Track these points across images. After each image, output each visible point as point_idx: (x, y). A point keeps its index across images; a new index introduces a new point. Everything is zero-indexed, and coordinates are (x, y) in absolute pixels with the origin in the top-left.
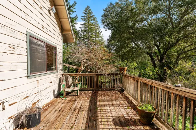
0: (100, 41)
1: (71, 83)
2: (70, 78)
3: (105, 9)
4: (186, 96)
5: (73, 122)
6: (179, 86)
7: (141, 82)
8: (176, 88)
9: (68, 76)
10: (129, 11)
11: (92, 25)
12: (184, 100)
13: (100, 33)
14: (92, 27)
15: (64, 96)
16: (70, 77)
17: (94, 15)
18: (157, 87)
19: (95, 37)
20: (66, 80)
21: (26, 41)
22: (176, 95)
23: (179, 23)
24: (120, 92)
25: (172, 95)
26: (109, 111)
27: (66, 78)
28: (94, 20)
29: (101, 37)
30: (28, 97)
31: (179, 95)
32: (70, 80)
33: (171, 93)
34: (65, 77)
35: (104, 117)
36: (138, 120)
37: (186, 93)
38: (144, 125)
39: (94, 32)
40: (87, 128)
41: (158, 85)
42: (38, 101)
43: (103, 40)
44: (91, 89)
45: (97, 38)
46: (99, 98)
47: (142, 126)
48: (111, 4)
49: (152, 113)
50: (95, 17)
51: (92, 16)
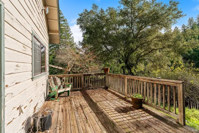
0: (70, 42)
1: (60, 84)
2: (58, 80)
3: (80, 14)
4: (165, 84)
5: (84, 117)
6: (160, 79)
7: (127, 79)
8: (159, 80)
9: (56, 77)
10: (105, 20)
11: (62, 26)
12: (164, 87)
13: (71, 35)
14: (62, 28)
15: (56, 97)
16: (58, 78)
17: (64, 16)
18: (143, 81)
19: (65, 39)
20: (54, 82)
21: (31, 40)
22: (157, 85)
23: (138, 34)
24: (105, 89)
25: (155, 85)
26: (107, 104)
27: (55, 80)
28: (64, 21)
29: (72, 39)
30: (32, 100)
31: (160, 84)
32: (59, 81)
33: (154, 83)
34: (53, 79)
35: (107, 109)
36: (132, 106)
37: (165, 82)
38: (138, 109)
39: (64, 33)
40: (100, 119)
41: (144, 79)
42: (37, 105)
43: (73, 42)
44: (79, 89)
45: (67, 39)
46: (91, 96)
47: (137, 110)
48: (86, 10)
49: (143, 99)
50: (65, 19)
51: (62, 17)
